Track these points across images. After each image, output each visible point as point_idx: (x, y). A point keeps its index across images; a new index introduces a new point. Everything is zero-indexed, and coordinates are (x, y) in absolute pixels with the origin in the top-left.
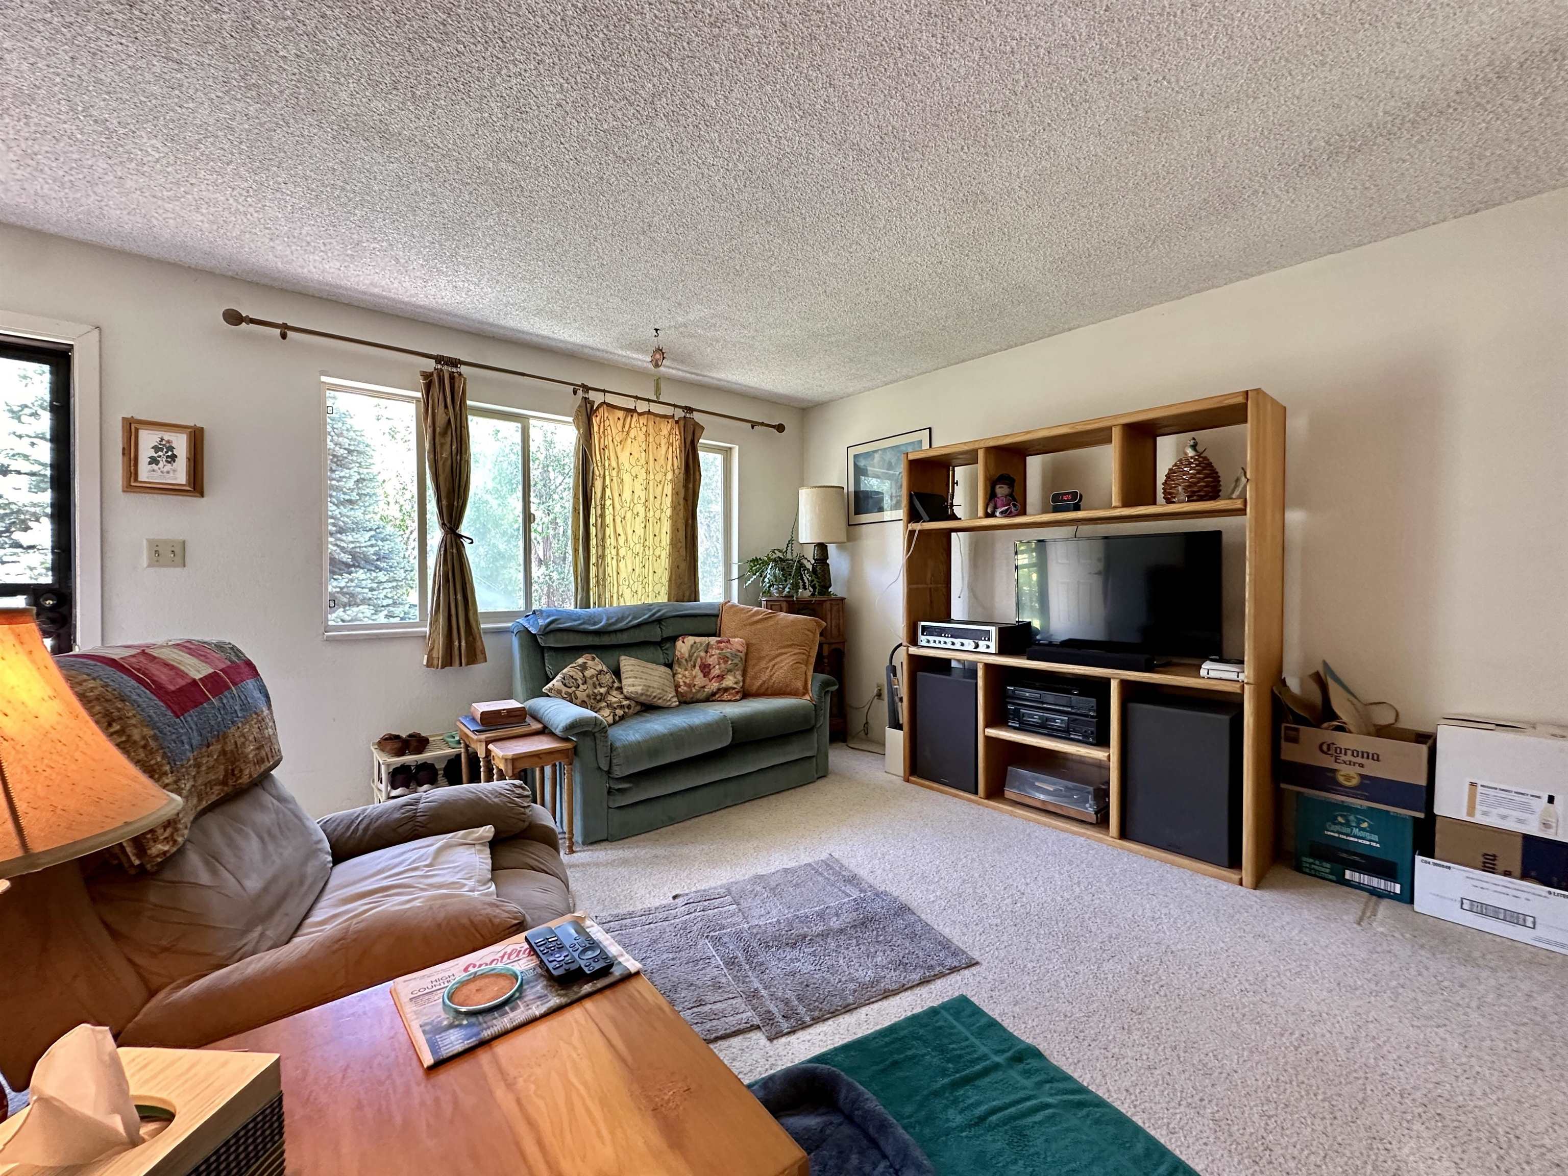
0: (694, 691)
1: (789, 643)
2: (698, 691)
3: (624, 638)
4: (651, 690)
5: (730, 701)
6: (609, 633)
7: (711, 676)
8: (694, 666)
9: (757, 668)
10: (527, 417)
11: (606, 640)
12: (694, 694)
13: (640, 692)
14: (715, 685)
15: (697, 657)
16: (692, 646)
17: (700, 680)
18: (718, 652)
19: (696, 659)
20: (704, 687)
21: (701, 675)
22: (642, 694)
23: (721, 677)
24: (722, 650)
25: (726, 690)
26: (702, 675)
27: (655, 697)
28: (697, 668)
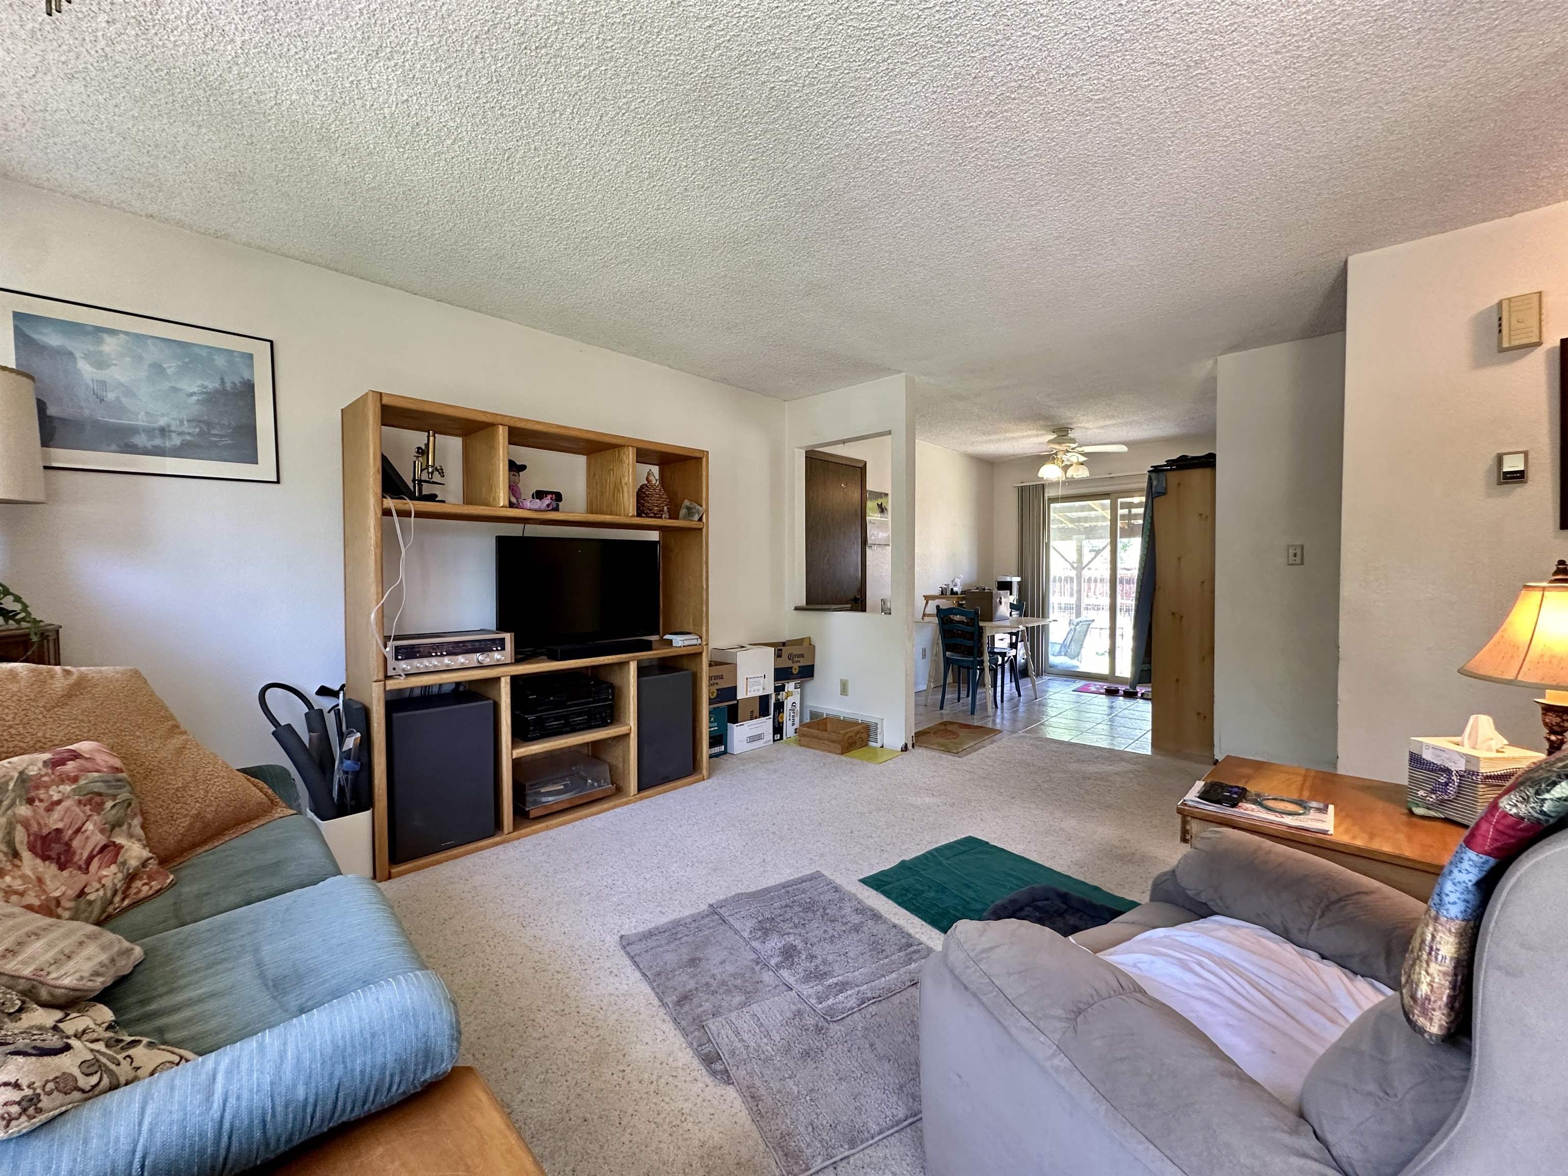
8: (17, 855)
15: (9, 825)
18: (67, 788)
19: (10, 834)
20: (83, 894)
21: (49, 870)
23: (111, 849)
24: (75, 779)
26: (53, 868)
28: (26, 854)
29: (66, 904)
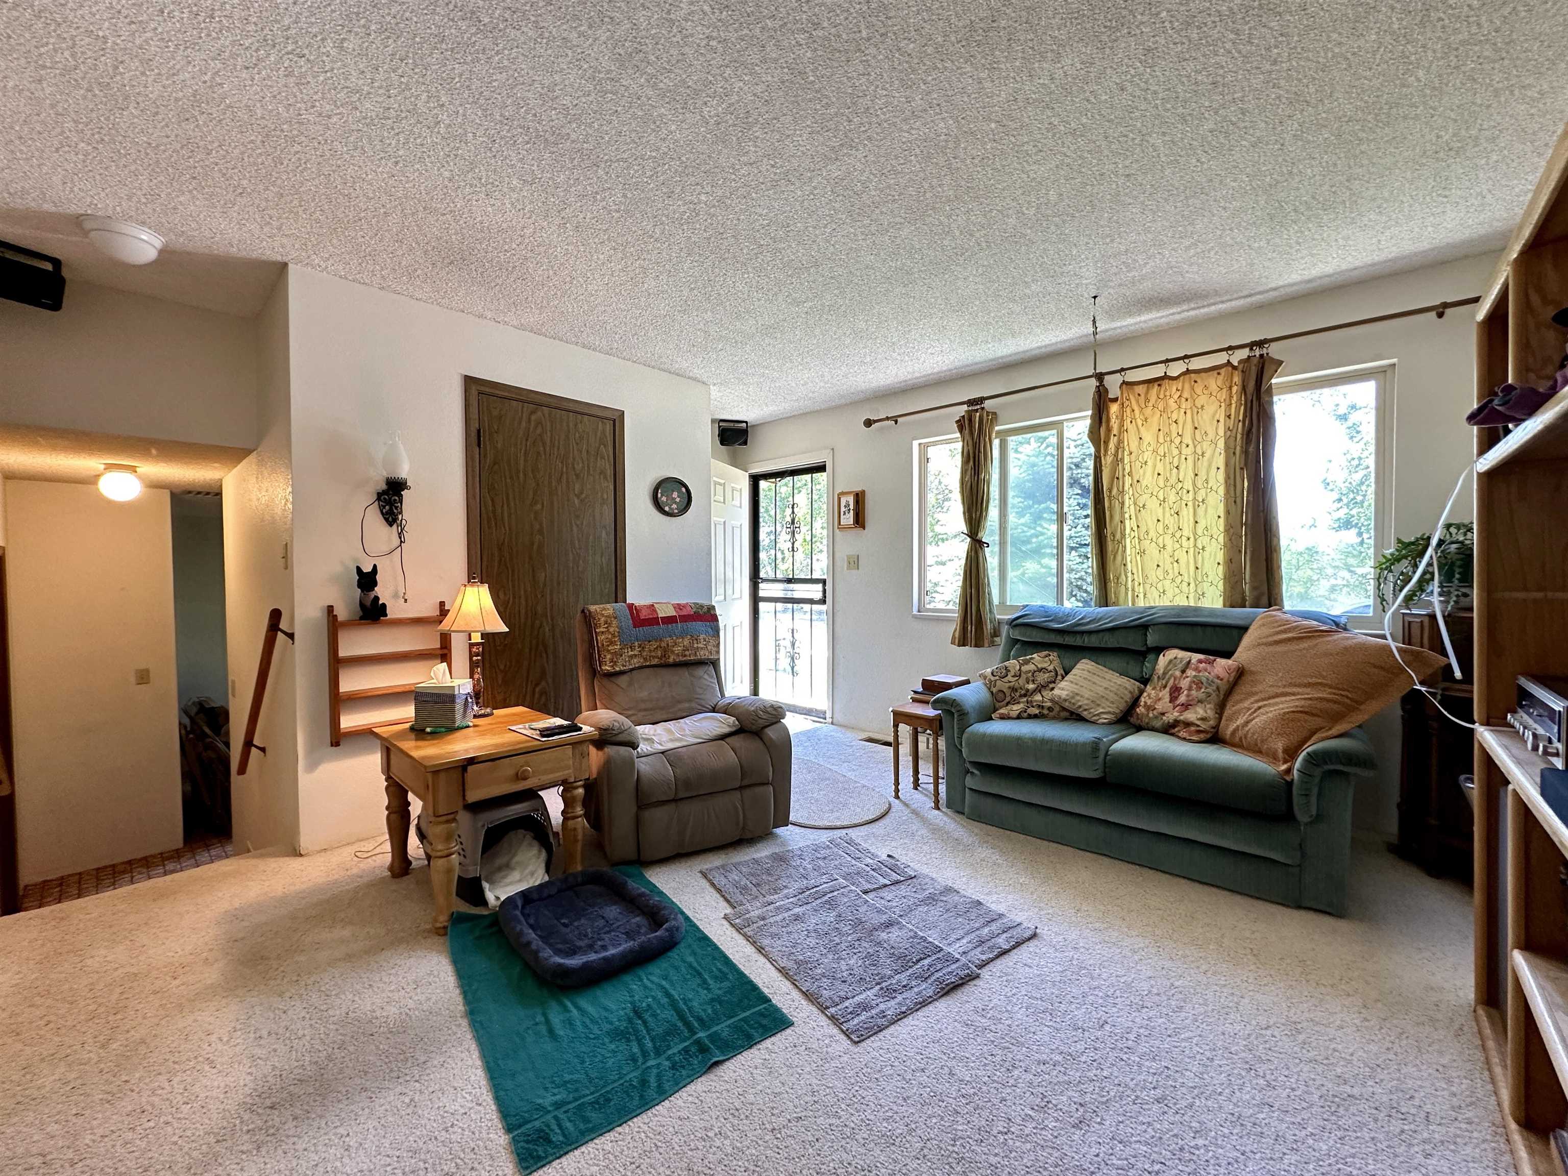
0: (1151, 715)
1: (1314, 680)
2: (1156, 717)
3: (1087, 641)
4: (1078, 698)
5: (1184, 739)
6: (1076, 633)
7: (1178, 702)
8: (1165, 687)
9: (1242, 705)
10: (1061, 422)
11: (1068, 640)
12: (1150, 719)
13: (1064, 696)
14: (1173, 715)
15: (1171, 675)
16: (1171, 661)
17: (1164, 704)
18: (1194, 673)
19: (1169, 679)
20: (1163, 714)
21: (1167, 698)
22: (1065, 700)
23: (1186, 707)
24: (1200, 672)
25: (1188, 724)
26: (1168, 700)
27: (1080, 707)
28: (1168, 689)
29: (1155, 712)
